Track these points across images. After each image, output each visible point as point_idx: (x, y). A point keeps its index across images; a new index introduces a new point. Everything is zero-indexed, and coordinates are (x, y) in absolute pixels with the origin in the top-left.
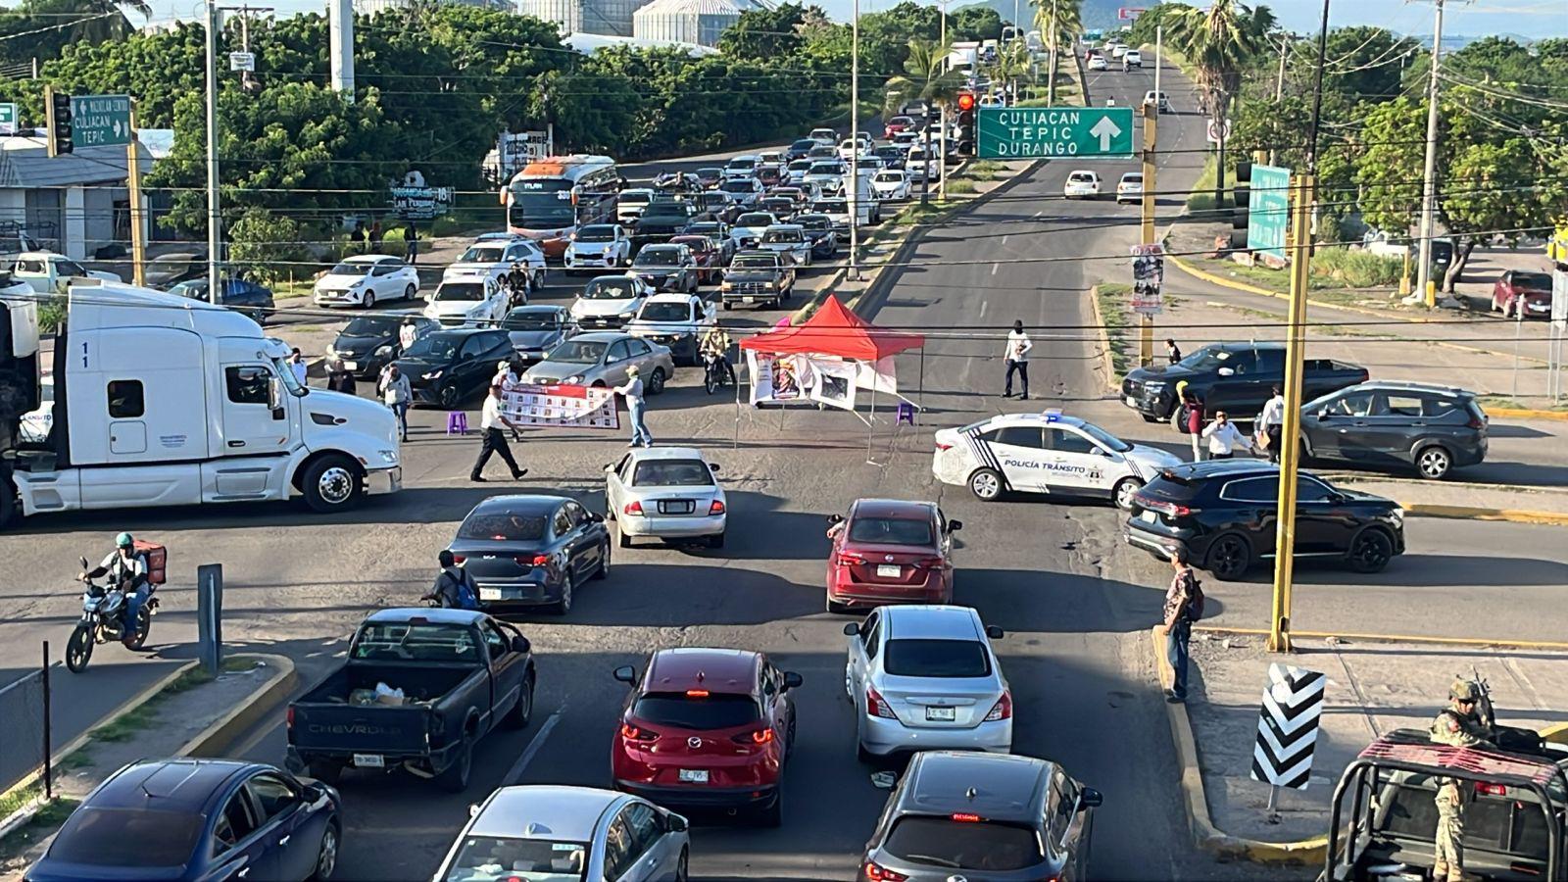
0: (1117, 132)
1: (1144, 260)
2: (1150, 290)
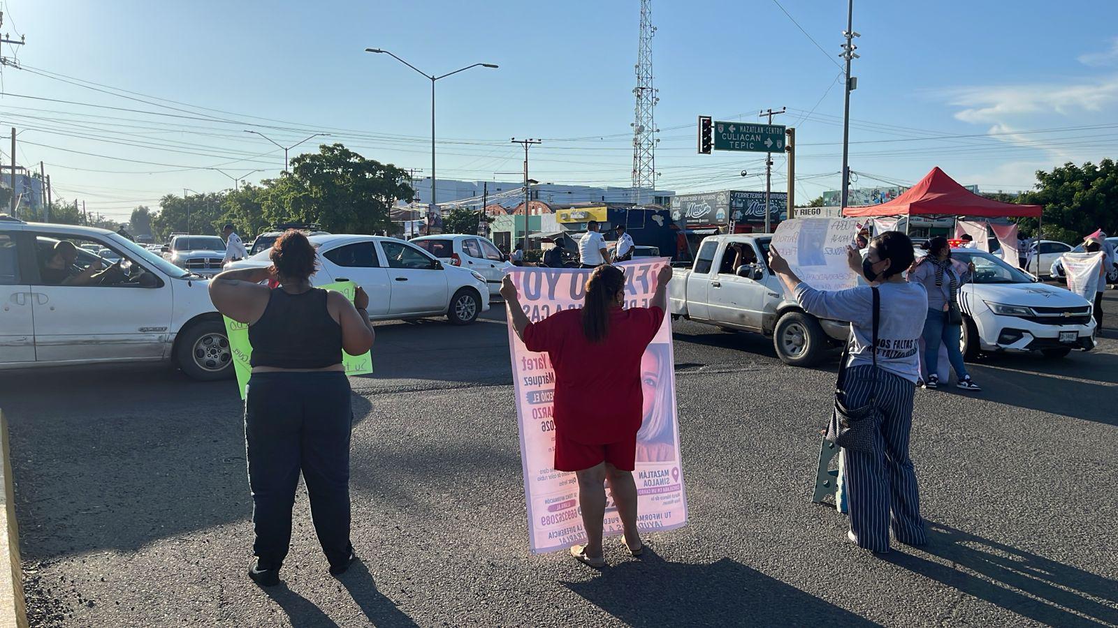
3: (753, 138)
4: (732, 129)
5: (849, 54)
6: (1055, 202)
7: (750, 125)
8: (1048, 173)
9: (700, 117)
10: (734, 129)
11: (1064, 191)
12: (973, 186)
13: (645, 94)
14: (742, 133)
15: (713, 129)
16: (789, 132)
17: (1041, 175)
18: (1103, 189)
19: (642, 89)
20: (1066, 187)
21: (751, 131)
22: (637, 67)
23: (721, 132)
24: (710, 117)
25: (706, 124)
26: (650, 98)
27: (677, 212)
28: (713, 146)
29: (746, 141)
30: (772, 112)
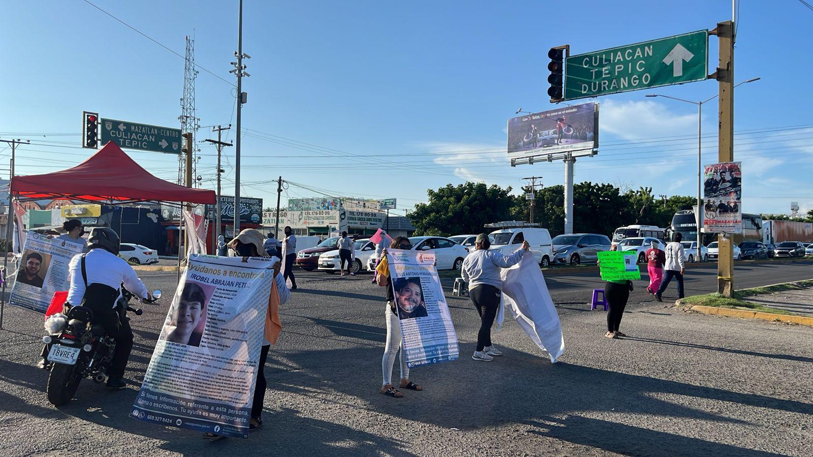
0: (689, 56)
1: (718, 178)
2: (724, 209)
3: (146, 137)
4: (121, 127)
5: (240, 71)
6: (438, 212)
7: (143, 126)
8: (436, 192)
9: (85, 113)
10: (125, 128)
11: (444, 203)
12: (393, 199)
13: (189, 121)
14: (133, 132)
15: (99, 126)
16: (185, 136)
17: (431, 192)
18: (469, 203)
19: (187, 117)
20: (445, 201)
21: (143, 131)
22: (181, 99)
23: (108, 129)
24: (97, 114)
25: (91, 120)
26: (193, 124)
27: (166, 211)
28: (99, 142)
29: (138, 140)
30: (221, 128)
